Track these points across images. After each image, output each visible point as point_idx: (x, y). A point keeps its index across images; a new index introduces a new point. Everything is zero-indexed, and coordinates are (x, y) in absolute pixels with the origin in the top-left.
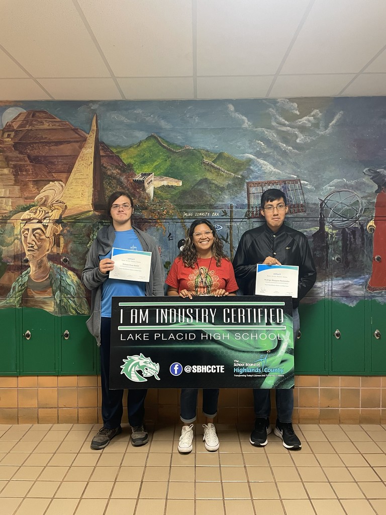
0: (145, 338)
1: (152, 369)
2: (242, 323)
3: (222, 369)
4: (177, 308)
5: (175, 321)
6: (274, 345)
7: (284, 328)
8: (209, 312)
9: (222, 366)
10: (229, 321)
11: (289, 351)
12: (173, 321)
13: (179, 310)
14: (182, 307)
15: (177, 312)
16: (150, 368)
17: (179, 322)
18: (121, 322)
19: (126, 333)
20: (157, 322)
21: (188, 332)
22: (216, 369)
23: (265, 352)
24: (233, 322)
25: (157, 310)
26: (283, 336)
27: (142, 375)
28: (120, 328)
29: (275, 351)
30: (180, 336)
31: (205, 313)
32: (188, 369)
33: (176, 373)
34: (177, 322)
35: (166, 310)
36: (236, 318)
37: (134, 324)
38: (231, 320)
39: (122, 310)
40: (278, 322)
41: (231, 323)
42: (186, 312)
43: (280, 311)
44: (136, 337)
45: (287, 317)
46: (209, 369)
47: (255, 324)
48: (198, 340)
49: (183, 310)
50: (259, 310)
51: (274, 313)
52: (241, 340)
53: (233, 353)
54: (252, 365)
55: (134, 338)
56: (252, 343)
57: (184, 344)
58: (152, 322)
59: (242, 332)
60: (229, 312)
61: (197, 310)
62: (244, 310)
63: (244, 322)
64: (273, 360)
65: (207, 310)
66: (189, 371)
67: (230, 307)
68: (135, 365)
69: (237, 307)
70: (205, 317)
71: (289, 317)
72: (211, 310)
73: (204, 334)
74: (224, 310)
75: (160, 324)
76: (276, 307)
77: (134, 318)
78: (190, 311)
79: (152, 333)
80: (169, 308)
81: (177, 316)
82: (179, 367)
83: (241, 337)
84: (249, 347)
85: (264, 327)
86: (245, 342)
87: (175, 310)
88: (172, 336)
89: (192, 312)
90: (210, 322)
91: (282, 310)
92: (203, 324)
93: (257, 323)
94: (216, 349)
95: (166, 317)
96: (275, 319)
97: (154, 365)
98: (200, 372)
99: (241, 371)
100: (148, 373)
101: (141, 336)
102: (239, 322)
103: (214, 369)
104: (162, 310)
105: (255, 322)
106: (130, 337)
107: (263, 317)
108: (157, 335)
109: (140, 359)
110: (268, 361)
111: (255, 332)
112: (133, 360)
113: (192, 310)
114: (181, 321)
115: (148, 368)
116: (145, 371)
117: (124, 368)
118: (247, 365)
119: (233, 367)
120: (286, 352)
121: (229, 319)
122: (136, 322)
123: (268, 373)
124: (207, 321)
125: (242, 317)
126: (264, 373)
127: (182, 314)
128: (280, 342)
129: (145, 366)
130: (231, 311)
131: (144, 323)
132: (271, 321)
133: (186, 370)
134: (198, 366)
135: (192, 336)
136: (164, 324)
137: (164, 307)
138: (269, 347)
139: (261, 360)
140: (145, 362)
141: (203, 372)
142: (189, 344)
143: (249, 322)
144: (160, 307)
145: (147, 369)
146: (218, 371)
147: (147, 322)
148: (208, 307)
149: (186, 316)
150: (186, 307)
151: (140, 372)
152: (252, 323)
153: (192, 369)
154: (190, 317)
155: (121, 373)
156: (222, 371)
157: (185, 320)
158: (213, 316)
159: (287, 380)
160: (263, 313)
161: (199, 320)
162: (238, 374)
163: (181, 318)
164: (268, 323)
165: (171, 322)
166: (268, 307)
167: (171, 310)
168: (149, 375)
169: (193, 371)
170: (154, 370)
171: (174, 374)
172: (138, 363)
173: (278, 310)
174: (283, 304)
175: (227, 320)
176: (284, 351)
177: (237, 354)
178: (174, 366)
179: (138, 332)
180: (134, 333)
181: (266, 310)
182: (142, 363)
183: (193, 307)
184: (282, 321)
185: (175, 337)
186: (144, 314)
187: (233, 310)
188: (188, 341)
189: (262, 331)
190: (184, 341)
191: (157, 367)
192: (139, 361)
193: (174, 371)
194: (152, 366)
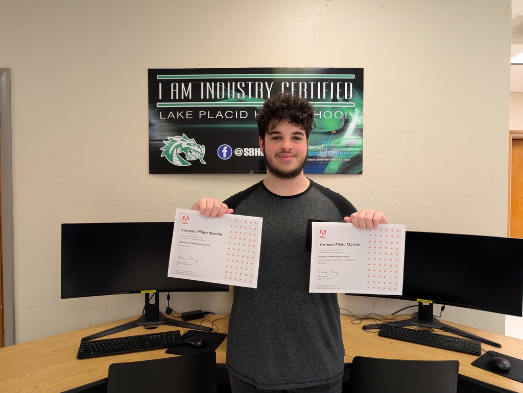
0: (188, 116)
1: (197, 152)
4: (226, 81)
5: (223, 97)
6: (340, 125)
7: (353, 105)
8: (264, 86)
11: (357, 132)
12: (221, 96)
13: (229, 83)
14: (231, 81)
15: (226, 86)
16: (194, 151)
17: (229, 97)
18: (160, 98)
20: (202, 98)
21: (239, 109)
23: (330, 133)
25: (202, 84)
26: (351, 114)
27: (185, 159)
28: (159, 105)
29: (341, 131)
30: (229, 115)
31: (259, 87)
32: (238, 152)
33: (225, 156)
34: (226, 98)
35: (213, 83)
37: (175, 100)
39: (160, 84)
40: (346, 98)
42: (236, 86)
43: (349, 86)
44: (178, 115)
45: (356, 93)
47: (319, 100)
48: (251, 119)
49: (234, 83)
51: (342, 87)
54: (314, 147)
55: (176, 116)
57: (235, 124)
58: (196, 98)
60: (288, 86)
61: (250, 83)
62: (306, 84)
64: (338, 143)
65: (262, 84)
66: (240, 154)
67: (290, 81)
68: (177, 147)
69: (298, 80)
70: (259, 92)
71: (359, 92)
72: (266, 83)
75: (205, 100)
76: (344, 81)
77: (175, 93)
78: (241, 85)
79: (196, 110)
80: (216, 81)
81: (226, 90)
82: (228, 149)
85: (329, 104)
87: (223, 84)
88: (219, 114)
89: (243, 86)
90: (265, 97)
91: (351, 84)
92: (256, 100)
93: (322, 100)
95: (213, 92)
96: (342, 94)
97: (199, 147)
98: (253, 155)
101: (184, 115)
104: (208, 84)
105: (319, 97)
106: (171, 114)
107: (328, 93)
108: (202, 113)
109: (182, 140)
110: (332, 144)
111: (318, 109)
112: (174, 142)
113: (243, 84)
114: (231, 97)
115: (192, 151)
116: (189, 154)
117: (164, 150)
122: (177, 98)
123: (332, 157)
124: (262, 97)
125: (303, 92)
126: (328, 157)
127: (231, 88)
128: (347, 122)
129: (188, 148)
130: (290, 84)
131: (186, 99)
132: (338, 97)
133: (236, 153)
134: (250, 149)
135: (244, 115)
136: (210, 100)
137: (210, 81)
138: (333, 127)
139: (325, 142)
140: (189, 144)
141: (256, 155)
142: (240, 124)
143: (312, 97)
144: (205, 81)
145: (190, 152)
147: (190, 98)
148: (264, 81)
149: (237, 90)
150: (236, 81)
151: (183, 155)
152: (315, 99)
153: (244, 152)
154: (241, 92)
155: (162, 156)
157: (236, 95)
158: (269, 91)
159: (353, 164)
160: (328, 87)
161: (252, 95)
163: (231, 93)
164: (335, 100)
165: (218, 98)
166: (335, 81)
167: (218, 83)
168: (193, 158)
169: (245, 154)
170: (199, 153)
171: (222, 157)
172: (180, 145)
173: (346, 84)
174: (353, 76)
176: (352, 132)
178: (222, 148)
179: (180, 109)
180: (175, 110)
181: (332, 83)
182: (184, 145)
183: (246, 81)
184: (351, 97)
185: (224, 115)
186: (186, 87)
187: (293, 83)
188: (239, 121)
189: (326, 109)
190: (234, 120)
191: (202, 150)
192: (182, 142)
193: (222, 154)
194: (196, 148)
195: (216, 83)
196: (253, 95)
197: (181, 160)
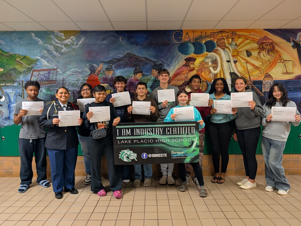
0: (130, 142)
1: (134, 156)
2: (175, 134)
3: (166, 155)
4: (144, 128)
5: (143, 134)
6: (190, 144)
7: (195, 136)
9: (166, 154)
10: (169, 134)
11: (197, 146)
12: (142, 134)
13: (145, 129)
14: (146, 128)
15: (144, 130)
16: (132, 156)
18: (118, 135)
19: (120, 140)
21: (150, 139)
22: (163, 155)
23: (186, 147)
24: (171, 134)
25: (135, 129)
26: (194, 139)
27: (129, 159)
28: (117, 138)
29: (190, 146)
30: (146, 141)
31: (157, 130)
32: (150, 156)
33: (144, 157)
35: (139, 129)
36: (172, 132)
37: (124, 136)
38: (170, 133)
39: (118, 130)
40: (192, 133)
41: (170, 135)
42: (148, 130)
43: (193, 128)
46: (160, 155)
47: (181, 135)
48: (154, 143)
49: (147, 129)
50: (183, 128)
51: (190, 129)
52: (175, 142)
53: (171, 148)
54: (180, 153)
55: (124, 142)
56: (180, 143)
57: (148, 145)
58: (132, 135)
59: (175, 138)
61: (154, 129)
62: (176, 128)
63: (176, 134)
64: (189, 151)
65: (158, 129)
67: (170, 127)
68: (125, 154)
69: (173, 127)
70: (157, 132)
71: (197, 131)
73: (157, 140)
74: (167, 128)
75: (136, 136)
76: (191, 126)
77: (124, 133)
78: (150, 129)
79: (132, 140)
80: (140, 128)
81: (144, 132)
82: (146, 155)
83: (175, 141)
84: (178, 145)
85: (185, 136)
86: (177, 143)
87: (143, 129)
88: (142, 141)
90: (160, 134)
92: (157, 135)
93: (182, 134)
94: (163, 146)
95: (139, 133)
96: (190, 132)
97: (134, 154)
99: (175, 156)
100: (132, 158)
101: (128, 141)
102: (174, 134)
103: (162, 155)
104: (137, 129)
105: (181, 133)
106: (123, 142)
107: (185, 132)
108: (135, 141)
110: (187, 151)
111: (181, 138)
112: (124, 152)
113: (151, 129)
114: (146, 134)
116: (130, 157)
117: (120, 155)
118: (177, 153)
119: (171, 154)
120: (196, 147)
121: (169, 132)
122: (125, 135)
123: (187, 156)
124: (159, 134)
125: (175, 132)
126: (185, 156)
127: (146, 131)
128: (193, 142)
129: (130, 155)
130: (170, 129)
131: (129, 135)
132: (189, 133)
133: (149, 156)
134: (155, 154)
135: (152, 141)
136: (138, 135)
137: (138, 128)
138: (187, 144)
139: (184, 150)
140: (130, 153)
141: (157, 157)
142: (150, 145)
143: (179, 133)
144: (136, 128)
146: (164, 156)
148: (159, 127)
149: (149, 131)
150: (148, 128)
151: (128, 157)
152: (180, 134)
154: (150, 132)
155: (119, 158)
156: (166, 156)
157: (148, 133)
158: (161, 132)
159: (196, 159)
160: (185, 129)
162: (173, 157)
163: (146, 133)
164: (188, 134)
165: (141, 135)
166: (188, 127)
168: (132, 159)
169: (152, 156)
172: (127, 153)
174: (195, 125)
175: (168, 133)
176: (195, 146)
177: (173, 148)
178: (143, 154)
179: (126, 139)
180: (124, 140)
181: (186, 128)
182: (128, 153)
183: (152, 128)
184: (194, 133)
185: (144, 141)
186: (128, 131)
187: (171, 128)
188: (150, 143)
189: (184, 138)
190: (148, 143)
191: (136, 155)
192: (127, 152)
193: (143, 157)
194: (133, 155)
195: (140, 129)
196: (155, 133)
197: (127, 159)
